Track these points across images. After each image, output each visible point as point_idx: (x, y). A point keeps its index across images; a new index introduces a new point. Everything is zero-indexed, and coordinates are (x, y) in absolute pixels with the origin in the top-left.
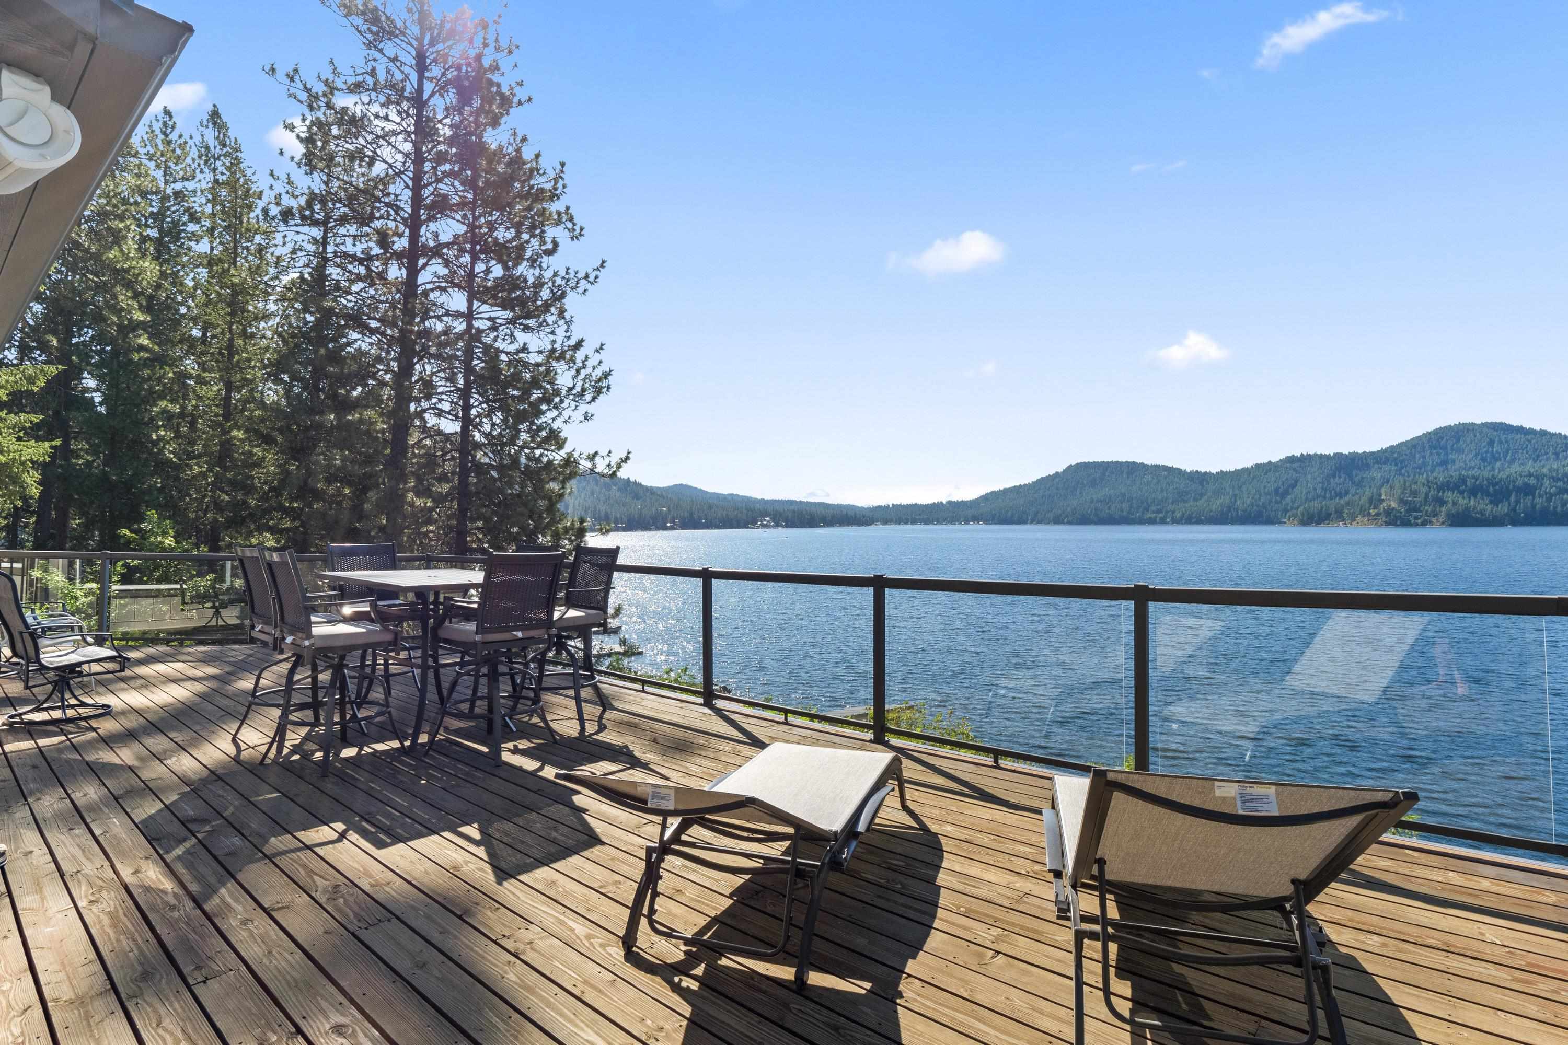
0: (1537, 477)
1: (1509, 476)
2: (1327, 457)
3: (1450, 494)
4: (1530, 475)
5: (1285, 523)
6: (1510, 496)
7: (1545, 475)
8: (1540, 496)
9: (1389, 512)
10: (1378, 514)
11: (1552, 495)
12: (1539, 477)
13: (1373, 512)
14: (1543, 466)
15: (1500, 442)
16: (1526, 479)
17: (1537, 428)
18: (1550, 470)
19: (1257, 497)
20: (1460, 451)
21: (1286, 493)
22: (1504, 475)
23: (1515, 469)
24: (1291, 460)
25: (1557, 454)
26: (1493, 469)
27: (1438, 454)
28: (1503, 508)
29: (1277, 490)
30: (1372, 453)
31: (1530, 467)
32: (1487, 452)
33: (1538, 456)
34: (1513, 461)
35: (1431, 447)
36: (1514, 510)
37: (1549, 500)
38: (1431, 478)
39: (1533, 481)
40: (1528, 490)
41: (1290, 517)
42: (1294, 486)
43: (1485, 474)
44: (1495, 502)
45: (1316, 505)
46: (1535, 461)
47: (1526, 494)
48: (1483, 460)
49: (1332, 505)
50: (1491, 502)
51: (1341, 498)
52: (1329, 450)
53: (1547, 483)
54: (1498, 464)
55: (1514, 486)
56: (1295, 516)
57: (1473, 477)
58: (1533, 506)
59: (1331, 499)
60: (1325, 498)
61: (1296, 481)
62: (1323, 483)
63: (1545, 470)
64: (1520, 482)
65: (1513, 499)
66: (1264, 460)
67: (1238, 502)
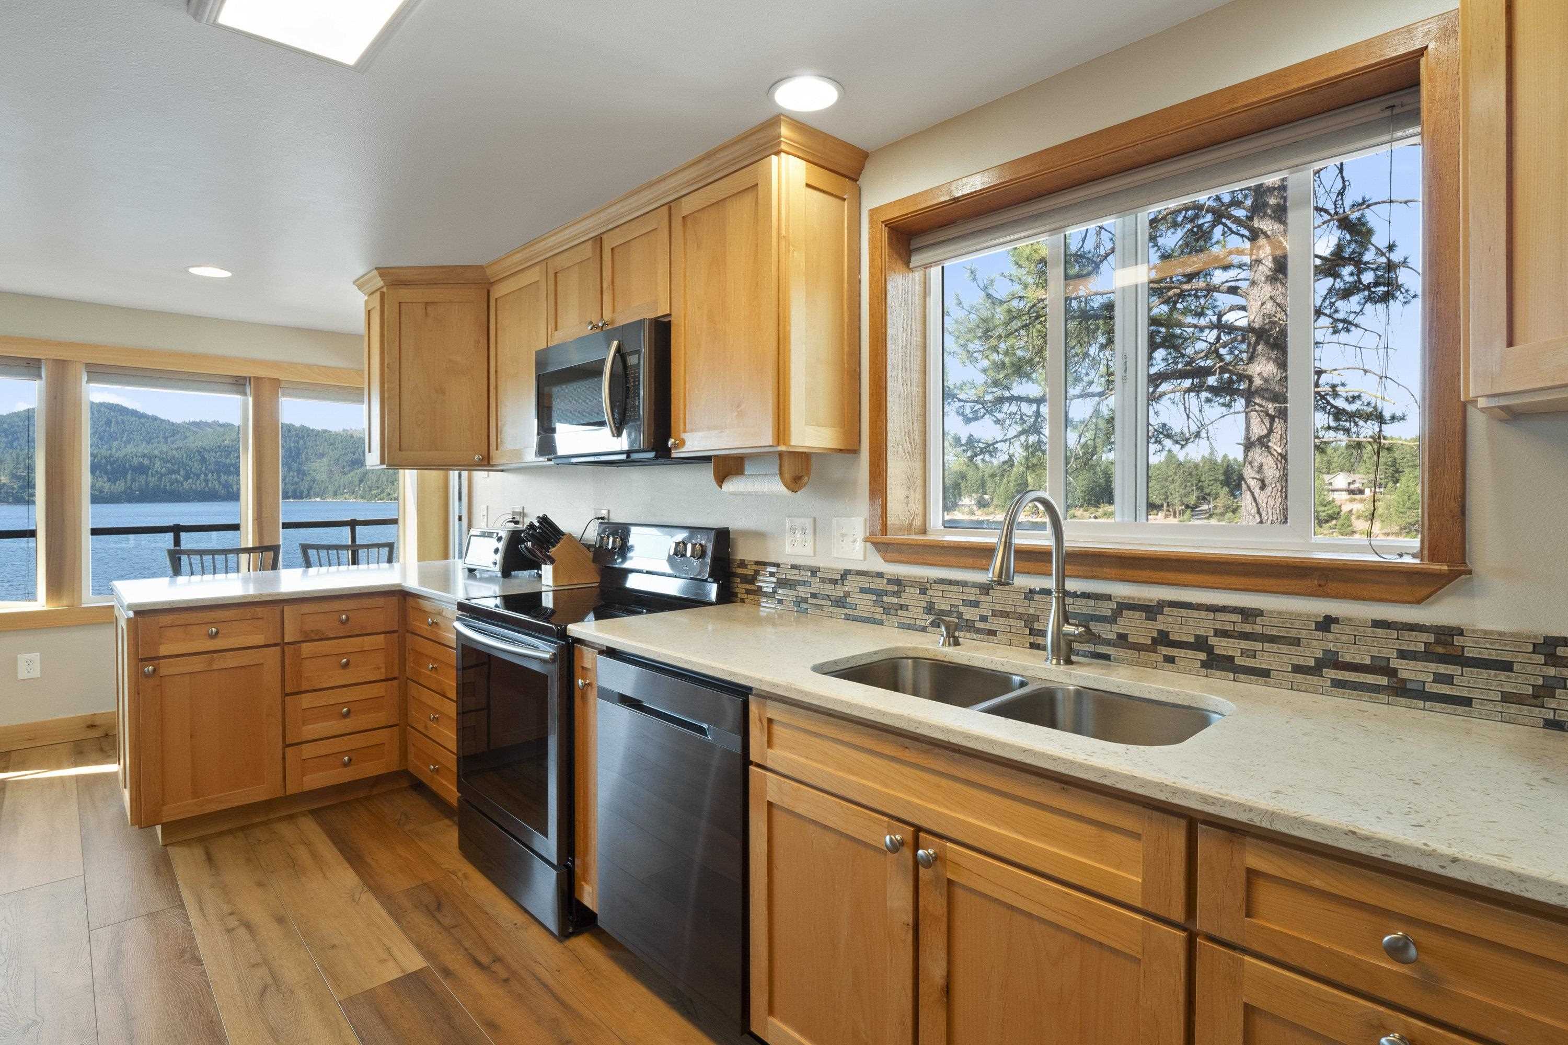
0: (150, 458)
1: (126, 455)
4: (144, 456)
6: (126, 473)
7: (156, 457)
8: (153, 475)
11: (162, 475)
12: (151, 458)
14: (155, 448)
15: (117, 422)
16: (141, 459)
17: (150, 413)
18: (161, 452)
23: (130, 449)
25: (166, 439)
26: (111, 449)
28: (120, 486)
31: (143, 448)
33: (151, 439)
34: (128, 442)
36: (130, 488)
37: (160, 479)
39: (146, 462)
40: (141, 469)
44: (113, 480)
46: (148, 443)
47: (141, 473)
48: (101, 438)
50: (109, 480)
53: (158, 463)
54: (115, 444)
55: (130, 465)
58: (147, 484)
63: (156, 452)
64: (135, 462)
65: (129, 477)
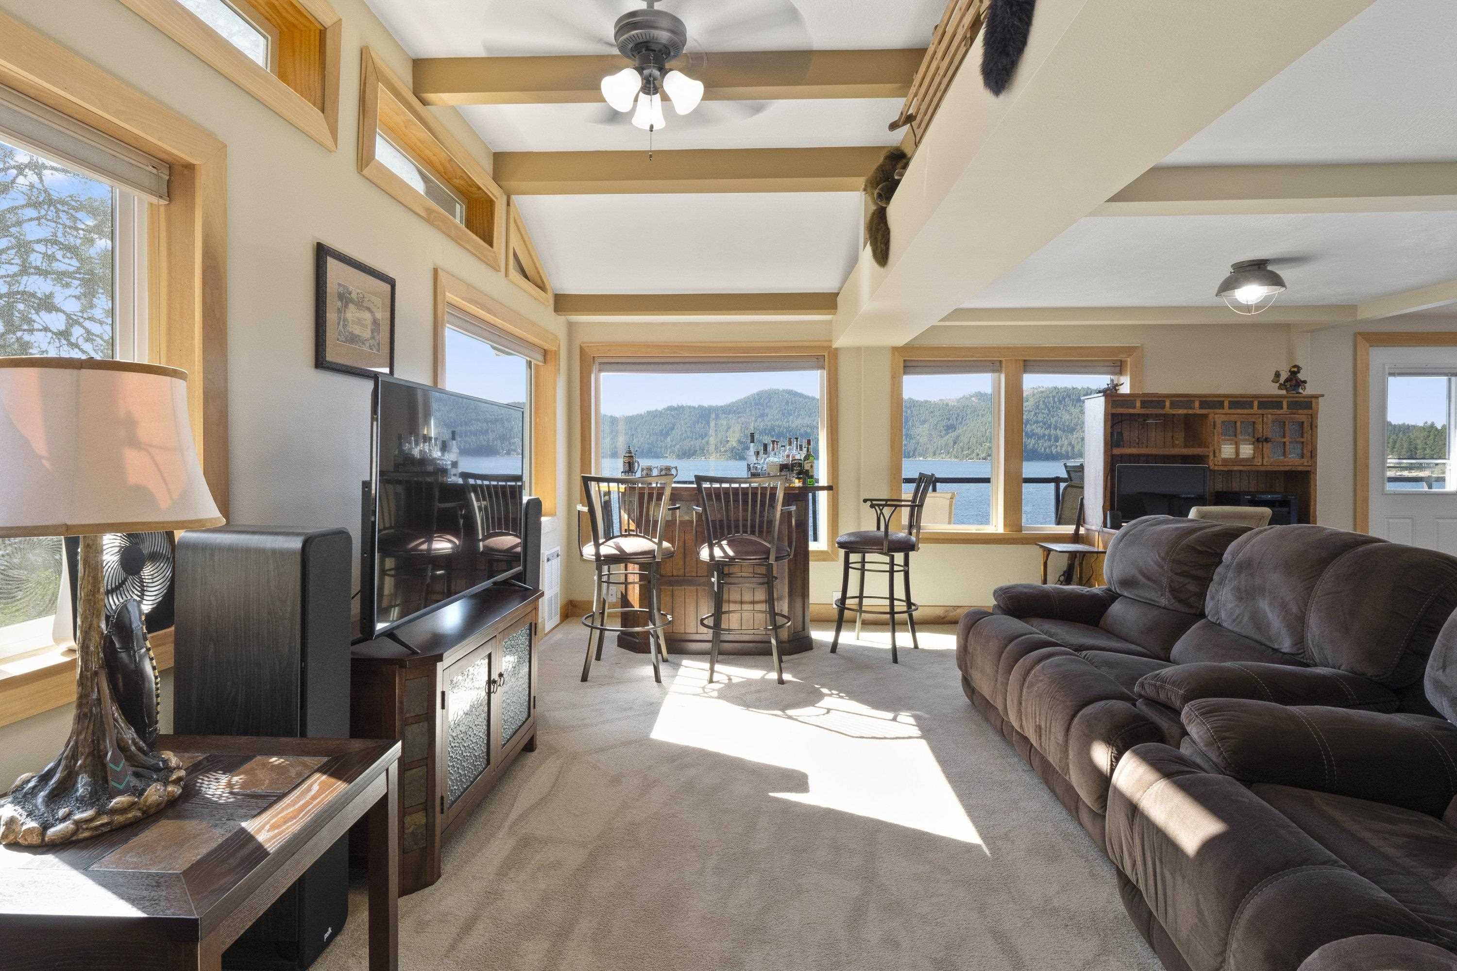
2: (694, 408)
3: (766, 437)
5: (667, 457)
9: (732, 449)
10: (726, 451)
13: (722, 449)
19: (648, 436)
20: (771, 407)
21: (667, 434)
22: (794, 425)
24: (671, 409)
27: (759, 409)
29: (661, 431)
30: (722, 407)
32: (785, 409)
35: (756, 404)
38: (756, 426)
41: (670, 453)
42: (673, 429)
43: (785, 424)
45: (687, 444)
49: (697, 443)
51: (702, 439)
52: (695, 404)
56: (673, 452)
57: (779, 426)
59: (696, 439)
60: (692, 438)
61: (674, 425)
62: (691, 427)
66: (652, 408)
67: (635, 441)
